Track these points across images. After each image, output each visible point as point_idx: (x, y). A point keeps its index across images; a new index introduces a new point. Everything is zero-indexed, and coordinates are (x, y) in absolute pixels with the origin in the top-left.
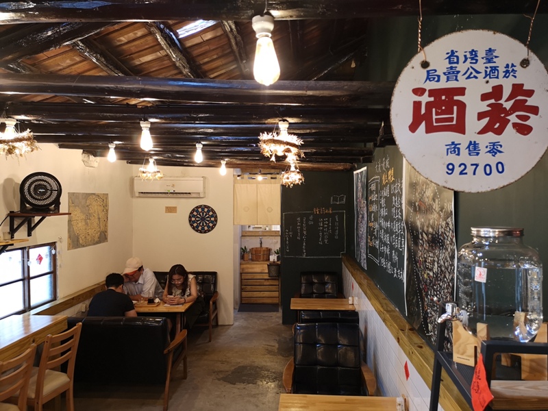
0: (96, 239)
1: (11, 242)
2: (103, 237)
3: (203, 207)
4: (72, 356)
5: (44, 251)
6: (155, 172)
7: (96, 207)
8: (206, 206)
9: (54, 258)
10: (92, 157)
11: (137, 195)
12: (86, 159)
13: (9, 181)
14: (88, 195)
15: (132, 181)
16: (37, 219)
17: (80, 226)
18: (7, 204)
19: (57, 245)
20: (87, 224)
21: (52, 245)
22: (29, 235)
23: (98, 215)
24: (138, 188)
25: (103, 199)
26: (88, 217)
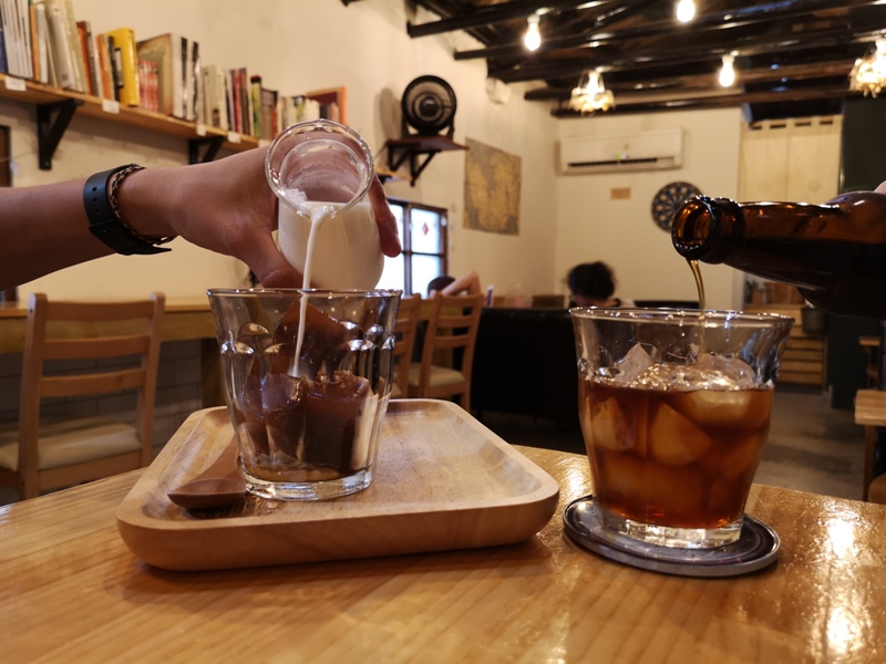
0: (503, 225)
2: (511, 227)
3: (678, 186)
4: (469, 340)
5: (431, 218)
7: (502, 173)
8: (685, 184)
9: (444, 232)
10: (500, 84)
11: (565, 167)
12: (491, 88)
14: (492, 151)
15: (557, 148)
16: (422, 158)
17: (480, 196)
18: (386, 129)
19: (450, 214)
20: (490, 196)
21: (441, 212)
22: (413, 184)
23: (507, 188)
24: (569, 155)
25: (514, 163)
26: (492, 186)
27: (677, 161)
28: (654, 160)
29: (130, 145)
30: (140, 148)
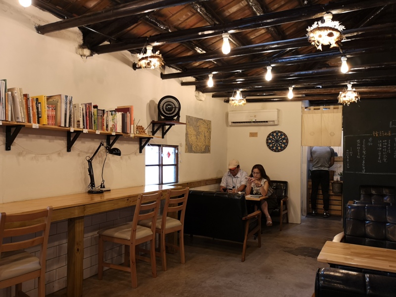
0: (203, 150)
1: (152, 136)
2: (207, 150)
3: (277, 132)
4: (183, 207)
5: (171, 150)
6: (240, 100)
7: (203, 129)
8: (279, 132)
9: (177, 155)
10: (201, 93)
11: (230, 124)
12: (197, 95)
13: (152, 102)
14: (198, 120)
15: (227, 115)
16: (167, 127)
17: (193, 139)
18: (151, 116)
19: (179, 147)
20: (197, 138)
21: (176, 147)
22: (163, 137)
23: (205, 134)
24: (232, 119)
25: (208, 123)
26: (198, 134)
27: (276, 123)
28: (267, 122)
29: (43, 136)
30: (47, 137)
